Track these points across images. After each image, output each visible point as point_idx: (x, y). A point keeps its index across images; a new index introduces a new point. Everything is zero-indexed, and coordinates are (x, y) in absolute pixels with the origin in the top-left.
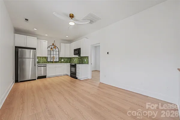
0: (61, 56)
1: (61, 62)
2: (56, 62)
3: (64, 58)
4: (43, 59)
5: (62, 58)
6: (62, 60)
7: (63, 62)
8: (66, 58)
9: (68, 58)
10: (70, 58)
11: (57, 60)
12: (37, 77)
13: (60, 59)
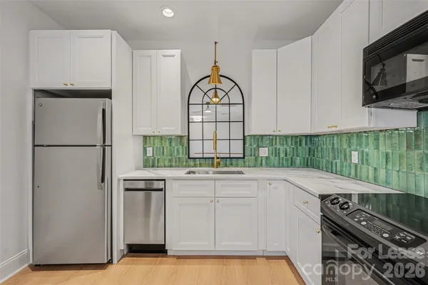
0: (254, 128)
1: (258, 163)
2: (229, 160)
3: (272, 139)
4: (173, 144)
5: (260, 139)
6: (264, 152)
7: (268, 163)
8: (286, 137)
9: (297, 139)
10: (310, 137)
11: (237, 149)
12: (120, 245)
13: (251, 145)
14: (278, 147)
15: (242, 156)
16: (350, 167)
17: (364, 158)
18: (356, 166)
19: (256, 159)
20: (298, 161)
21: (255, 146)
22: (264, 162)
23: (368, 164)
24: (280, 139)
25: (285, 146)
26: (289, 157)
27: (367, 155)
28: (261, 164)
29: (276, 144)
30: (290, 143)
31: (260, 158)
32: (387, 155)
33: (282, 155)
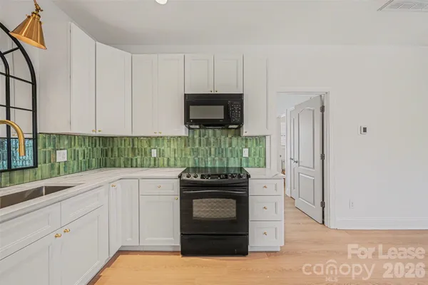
1: (55, 172)
3: (71, 139)
5: (57, 139)
7: (66, 169)
13: (45, 147)
14: (77, 149)
15: (32, 164)
16: (150, 160)
17: (161, 154)
18: (155, 158)
19: (52, 167)
20: (94, 162)
21: (50, 148)
22: (62, 169)
23: (164, 156)
24: (78, 139)
25: (83, 147)
26: (87, 159)
27: (163, 151)
28: (59, 173)
29: (75, 145)
30: (87, 144)
31: (57, 165)
32: (175, 150)
33: (81, 158)
